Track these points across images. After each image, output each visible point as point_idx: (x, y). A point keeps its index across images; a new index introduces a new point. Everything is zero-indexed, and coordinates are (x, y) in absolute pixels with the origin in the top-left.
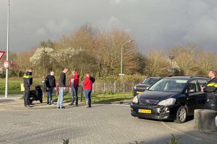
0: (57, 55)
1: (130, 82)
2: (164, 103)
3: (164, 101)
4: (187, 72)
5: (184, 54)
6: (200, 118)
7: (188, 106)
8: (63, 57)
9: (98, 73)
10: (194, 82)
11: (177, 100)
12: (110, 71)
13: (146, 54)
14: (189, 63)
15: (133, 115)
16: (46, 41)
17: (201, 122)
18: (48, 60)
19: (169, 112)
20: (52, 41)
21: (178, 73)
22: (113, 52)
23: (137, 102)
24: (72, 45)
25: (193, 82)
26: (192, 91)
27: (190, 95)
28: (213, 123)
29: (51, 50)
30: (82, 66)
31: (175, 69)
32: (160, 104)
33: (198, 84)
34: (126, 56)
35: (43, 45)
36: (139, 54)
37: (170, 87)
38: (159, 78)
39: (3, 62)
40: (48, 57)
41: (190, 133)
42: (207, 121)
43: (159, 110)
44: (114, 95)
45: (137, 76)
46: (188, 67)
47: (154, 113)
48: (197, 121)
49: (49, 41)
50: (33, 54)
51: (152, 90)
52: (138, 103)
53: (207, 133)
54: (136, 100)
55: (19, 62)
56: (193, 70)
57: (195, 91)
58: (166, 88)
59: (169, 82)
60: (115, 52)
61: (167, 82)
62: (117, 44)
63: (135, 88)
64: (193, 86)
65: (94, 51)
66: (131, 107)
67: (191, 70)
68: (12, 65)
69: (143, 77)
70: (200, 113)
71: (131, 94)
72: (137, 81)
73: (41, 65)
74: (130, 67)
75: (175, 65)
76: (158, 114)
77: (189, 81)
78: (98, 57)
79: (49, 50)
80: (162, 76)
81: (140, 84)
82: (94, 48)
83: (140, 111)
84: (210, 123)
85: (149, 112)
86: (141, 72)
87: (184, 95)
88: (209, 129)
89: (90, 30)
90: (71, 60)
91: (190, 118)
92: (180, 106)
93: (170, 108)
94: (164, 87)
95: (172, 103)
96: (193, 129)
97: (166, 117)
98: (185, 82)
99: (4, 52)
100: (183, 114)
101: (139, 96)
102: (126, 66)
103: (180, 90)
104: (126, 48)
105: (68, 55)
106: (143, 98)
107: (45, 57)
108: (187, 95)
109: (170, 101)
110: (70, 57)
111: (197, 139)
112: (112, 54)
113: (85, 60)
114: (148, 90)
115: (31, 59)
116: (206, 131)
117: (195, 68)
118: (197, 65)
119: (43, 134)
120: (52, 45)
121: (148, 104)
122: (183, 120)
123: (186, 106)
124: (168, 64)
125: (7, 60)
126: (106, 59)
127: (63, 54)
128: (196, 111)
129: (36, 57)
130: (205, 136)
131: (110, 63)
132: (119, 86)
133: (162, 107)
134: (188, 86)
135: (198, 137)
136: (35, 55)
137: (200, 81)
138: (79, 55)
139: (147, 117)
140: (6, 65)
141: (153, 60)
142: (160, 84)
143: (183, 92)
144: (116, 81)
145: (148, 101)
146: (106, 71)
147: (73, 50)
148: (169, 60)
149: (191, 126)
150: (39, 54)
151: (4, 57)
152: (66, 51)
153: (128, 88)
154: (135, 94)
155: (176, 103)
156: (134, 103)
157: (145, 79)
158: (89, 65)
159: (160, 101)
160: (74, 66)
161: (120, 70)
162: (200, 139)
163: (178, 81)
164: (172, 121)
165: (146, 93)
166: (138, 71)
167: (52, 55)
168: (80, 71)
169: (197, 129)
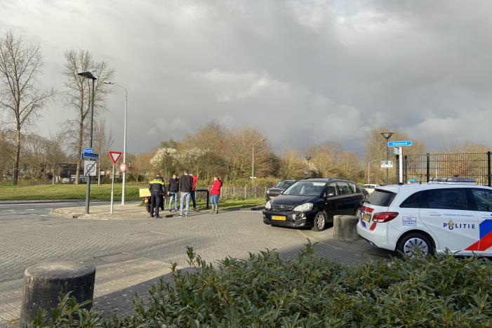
0: (180, 156)
1: (263, 186)
2: (300, 208)
3: (300, 206)
4: (326, 174)
5: (322, 155)
6: (340, 225)
7: (327, 211)
8: (187, 159)
9: (227, 176)
10: (334, 185)
11: (314, 206)
12: (241, 174)
13: (280, 154)
14: (328, 164)
15: (266, 222)
16: (168, 141)
17: (341, 230)
18: (171, 162)
19: (305, 218)
20: (175, 140)
21: (316, 175)
22: (243, 152)
23: (270, 207)
24: (197, 145)
25: (331, 185)
26: (331, 195)
27: (328, 199)
28: (354, 230)
29: (174, 150)
30: (209, 169)
31: (312, 171)
32: (296, 209)
33: (337, 187)
34: (258, 157)
35: (165, 145)
36: (272, 154)
37: (306, 191)
38: (294, 181)
39: (120, 164)
40: (171, 158)
41: (329, 242)
42: (348, 228)
43: (294, 216)
44: (245, 201)
45: (270, 179)
46: (326, 169)
47: (289, 220)
48: (337, 228)
49: (171, 141)
50: (153, 155)
51: (287, 194)
52: (271, 209)
53: (349, 242)
54: (268, 206)
55: (138, 165)
56: (332, 172)
57: (335, 195)
58: (302, 192)
59: (306, 185)
60: (246, 153)
61: (303, 184)
62: (247, 143)
63: (268, 192)
64: (332, 189)
65: (222, 151)
66: (264, 213)
67: (330, 171)
68: (130, 168)
69: (277, 180)
70: (339, 219)
71: (264, 199)
72: (271, 185)
73: (163, 167)
74: (263, 169)
75: (312, 166)
76: (294, 221)
77: (327, 183)
78: (227, 158)
79: (171, 151)
80: (298, 179)
81: (273, 188)
82: (222, 147)
83: (274, 218)
84: (351, 231)
85: (284, 218)
86: (275, 174)
87: (322, 200)
88: (350, 237)
89: (217, 128)
90: (196, 162)
91: (329, 225)
92: (317, 212)
93: (307, 214)
94: (300, 191)
95: (308, 208)
96: (333, 238)
97: (302, 225)
98: (324, 184)
99: (120, 153)
100: (321, 221)
101: (272, 201)
102: (259, 168)
103: (318, 194)
104: (257, 149)
105: (193, 156)
106: (276, 204)
107: (168, 159)
108: (325, 199)
109: (307, 207)
110: (195, 158)
111: (337, 248)
112: (242, 155)
113: (213, 162)
114: (282, 194)
115: (152, 161)
116: (347, 240)
117: (335, 170)
118: (336, 167)
119: (163, 245)
120: (175, 145)
121: (282, 210)
122: (321, 228)
123: (324, 212)
124: (305, 166)
125: (124, 162)
126: (236, 161)
127: (187, 154)
128: (335, 217)
129: (158, 158)
130: (346, 245)
131: (240, 165)
132: (250, 190)
133: (298, 213)
134: (326, 189)
135: (338, 246)
136: (156, 156)
137: (339, 184)
138: (205, 157)
139: (281, 224)
140: (123, 168)
141: (288, 161)
142: (295, 188)
143: (321, 196)
144: (246, 185)
145: (282, 207)
146: (236, 174)
147: (199, 151)
148: (306, 162)
149: (330, 234)
150: (160, 155)
151: (120, 159)
152: (191, 151)
153: (259, 192)
154: (268, 199)
155: (313, 208)
156: (266, 209)
157: (279, 182)
158: (217, 167)
159: (296, 206)
160: (200, 169)
161: (251, 172)
162: (341, 249)
163: (315, 184)
164: (310, 229)
165: (280, 197)
166: (271, 174)
167: (175, 156)
168: (207, 173)
169: (337, 238)
